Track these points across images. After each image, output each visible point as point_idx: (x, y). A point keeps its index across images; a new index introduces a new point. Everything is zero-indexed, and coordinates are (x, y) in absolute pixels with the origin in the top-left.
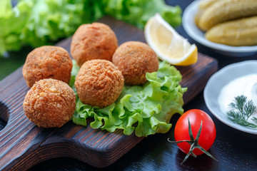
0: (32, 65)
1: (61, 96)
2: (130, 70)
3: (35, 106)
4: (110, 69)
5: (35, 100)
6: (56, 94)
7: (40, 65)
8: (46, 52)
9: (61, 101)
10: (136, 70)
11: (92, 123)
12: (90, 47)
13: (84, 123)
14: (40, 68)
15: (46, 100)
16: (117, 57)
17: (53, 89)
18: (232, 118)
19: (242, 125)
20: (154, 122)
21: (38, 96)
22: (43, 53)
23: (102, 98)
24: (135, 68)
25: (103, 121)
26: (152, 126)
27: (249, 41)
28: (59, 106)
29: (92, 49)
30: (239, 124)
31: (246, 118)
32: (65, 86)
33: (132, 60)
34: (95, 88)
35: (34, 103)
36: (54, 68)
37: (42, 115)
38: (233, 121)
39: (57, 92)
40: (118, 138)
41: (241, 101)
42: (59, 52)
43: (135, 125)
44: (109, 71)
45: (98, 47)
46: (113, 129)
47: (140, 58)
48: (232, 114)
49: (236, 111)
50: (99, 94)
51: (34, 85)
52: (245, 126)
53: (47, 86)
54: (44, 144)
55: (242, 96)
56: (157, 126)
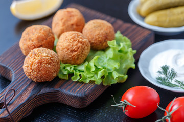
0: (26, 39)
1: (50, 59)
2: (96, 39)
3: (33, 67)
4: (81, 38)
5: (33, 63)
6: (47, 58)
7: (33, 39)
8: (36, 30)
9: (51, 62)
10: (100, 39)
11: (72, 78)
12: (67, 25)
13: (67, 78)
14: (33, 41)
15: (40, 63)
16: (86, 31)
17: (44, 54)
18: (160, 81)
19: (168, 86)
20: (116, 75)
21: (34, 60)
22: (34, 31)
23: (76, 58)
24: (99, 38)
25: (80, 75)
26: (115, 78)
27: (175, 24)
28: (49, 66)
29: (68, 26)
30: (166, 85)
31: (170, 81)
32: (52, 52)
33: (97, 32)
34: (71, 51)
35: (31, 65)
36: (43, 40)
37: (38, 73)
38: (161, 83)
39: (47, 56)
40: (91, 86)
41: (165, 69)
42: (45, 29)
43: (103, 77)
44: (81, 40)
45: (72, 25)
46: (88, 81)
47: (102, 31)
48: (160, 79)
49: (163, 76)
50: (74, 56)
51: (30, 53)
52: (171, 86)
53: (40, 52)
54: (39, 93)
55: (166, 65)
56: (118, 78)
